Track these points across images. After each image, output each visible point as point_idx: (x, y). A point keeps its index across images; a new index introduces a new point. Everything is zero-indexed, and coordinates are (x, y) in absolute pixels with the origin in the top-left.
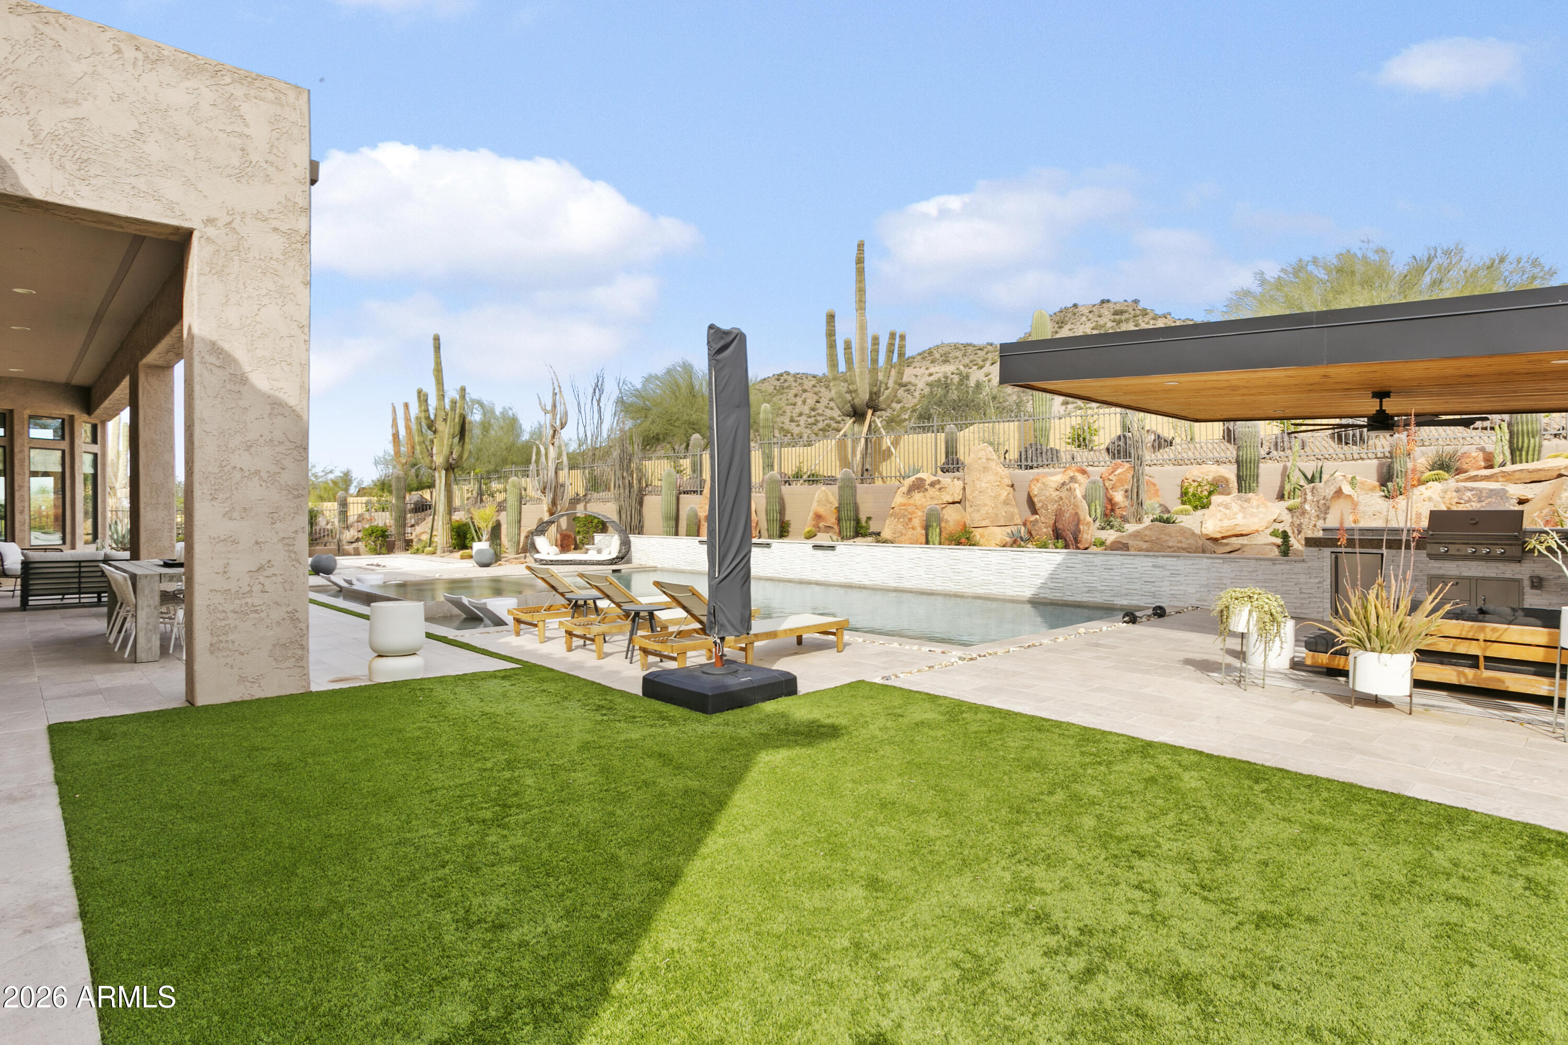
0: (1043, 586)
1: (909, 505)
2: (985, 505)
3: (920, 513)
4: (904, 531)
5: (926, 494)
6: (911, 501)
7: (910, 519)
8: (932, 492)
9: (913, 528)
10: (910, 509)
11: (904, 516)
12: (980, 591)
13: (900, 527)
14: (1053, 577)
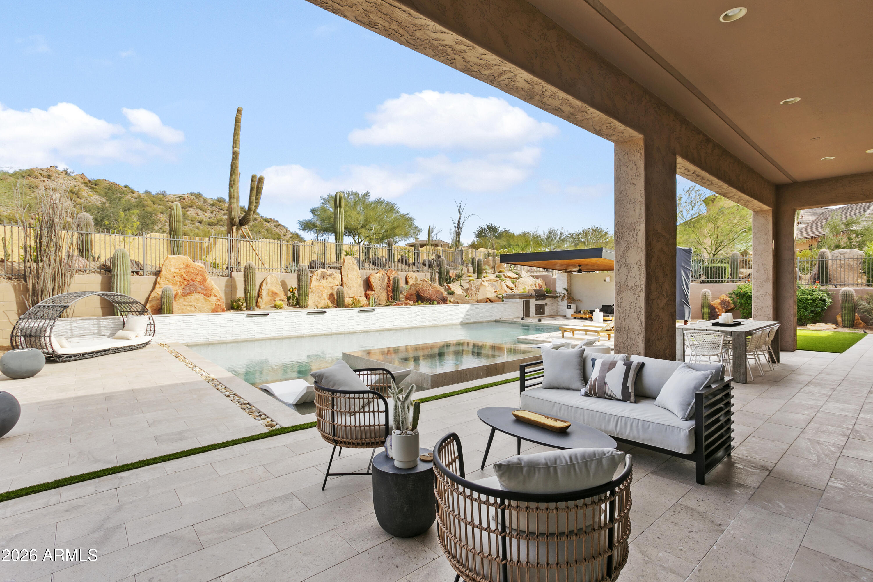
0: (464, 318)
1: (321, 286)
2: (353, 286)
3: (326, 291)
4: (320, 301)
5: (327, 280)
6: (321, 284)
7: (322, 294)
8: (330, 279)
9: (324, 299)
10: (321, 288)
11: (318, 293)
12: (443, 323)
13: (317, 298)
14: (467, 314)
